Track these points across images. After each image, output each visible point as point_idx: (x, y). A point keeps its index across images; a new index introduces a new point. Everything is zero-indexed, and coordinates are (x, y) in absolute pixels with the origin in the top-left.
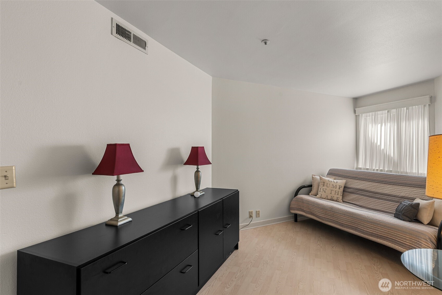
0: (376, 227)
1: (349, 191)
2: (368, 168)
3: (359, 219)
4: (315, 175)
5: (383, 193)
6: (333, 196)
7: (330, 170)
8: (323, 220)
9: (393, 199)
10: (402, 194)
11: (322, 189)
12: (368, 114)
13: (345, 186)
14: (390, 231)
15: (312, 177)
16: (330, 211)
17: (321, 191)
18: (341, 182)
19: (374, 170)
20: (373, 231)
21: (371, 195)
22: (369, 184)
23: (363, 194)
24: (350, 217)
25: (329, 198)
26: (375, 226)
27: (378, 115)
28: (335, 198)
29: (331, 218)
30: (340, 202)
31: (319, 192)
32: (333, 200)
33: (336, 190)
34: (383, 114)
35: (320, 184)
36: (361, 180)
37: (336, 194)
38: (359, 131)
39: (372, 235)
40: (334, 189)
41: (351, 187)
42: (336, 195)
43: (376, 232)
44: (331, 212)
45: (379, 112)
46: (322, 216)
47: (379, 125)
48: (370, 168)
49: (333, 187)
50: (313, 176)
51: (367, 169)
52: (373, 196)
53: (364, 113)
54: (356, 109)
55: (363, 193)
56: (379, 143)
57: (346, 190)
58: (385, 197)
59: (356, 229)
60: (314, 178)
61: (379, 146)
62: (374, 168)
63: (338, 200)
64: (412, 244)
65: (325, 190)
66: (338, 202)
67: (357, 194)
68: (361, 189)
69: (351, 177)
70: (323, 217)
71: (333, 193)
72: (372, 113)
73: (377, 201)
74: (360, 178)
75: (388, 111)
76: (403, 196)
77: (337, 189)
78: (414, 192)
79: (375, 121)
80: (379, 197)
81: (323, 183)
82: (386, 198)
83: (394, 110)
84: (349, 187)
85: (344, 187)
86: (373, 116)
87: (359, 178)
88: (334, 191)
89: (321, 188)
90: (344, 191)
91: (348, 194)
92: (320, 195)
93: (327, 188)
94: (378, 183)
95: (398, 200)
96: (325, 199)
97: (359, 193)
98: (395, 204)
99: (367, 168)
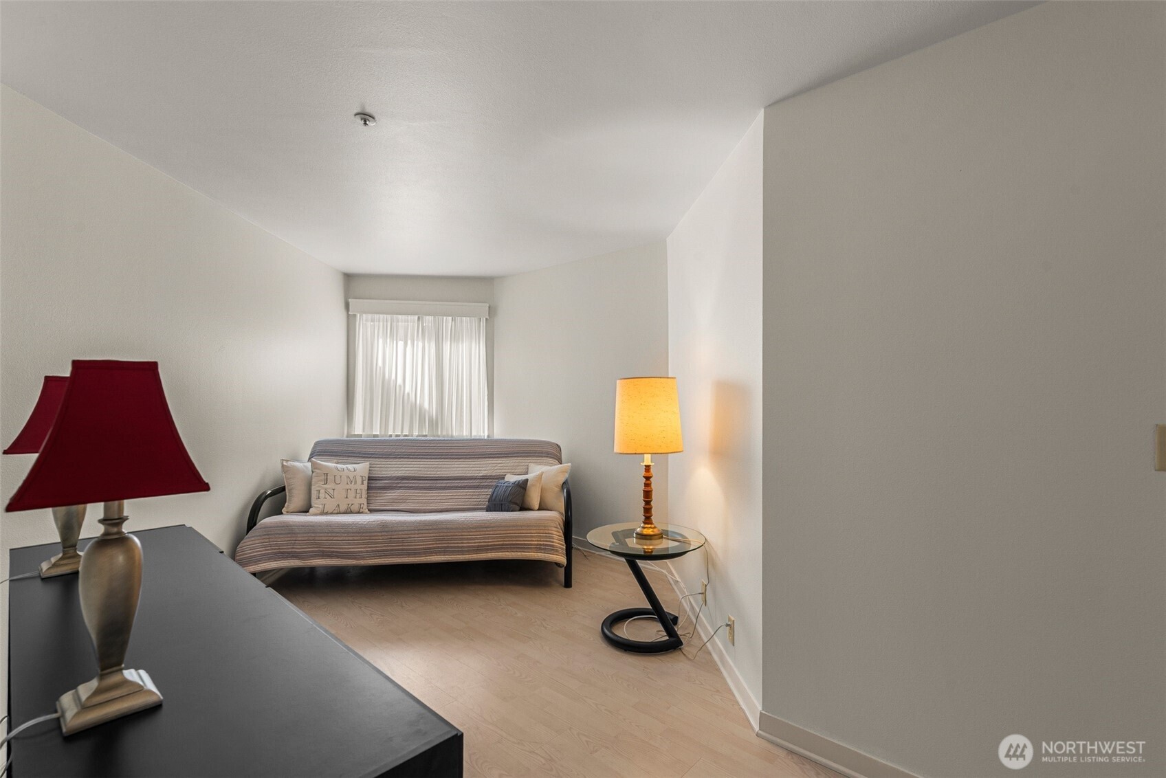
0: (484, 533)
1: (381, 485)
2: (378, 433)
3: (452, 529)
4: (287, 461)
5: (451, 477)
6: (351, 503)
7: (317, 444)
8: (363, 558)
9: (472, 484)
10: (482, 473)
11: (322, 491)
12: (376, 316)
13: (369, 477)
14: (508, 532)
15: (283, 466)
16: (381, 532)
17: (322, 495)
18: (361, 468)
19: (391, 436)
20: (480, 542)
21: (428, 485)
22: (422, 463)
23: (411, 485)
24: (431, 532)
25: (343, 508)
26: (481, 533)
27: (398, 321)
28: (355, 508)
29: (385, 546)
30: (366, 513)
31: (314, 501)
32: (352, 512)
33: (356, 487)
34: (407, 322)
35: (314, 481)
36: (403, 458)
37: (358, 496)
38: (355, 351)
39: (479, 549)
40: (352, 486)
41: (382, 477)
42: (358, 499)
43: (486, 542)
44: (383, 534)
45: (400, 317)
46: (360, 550)
47: (401, 344)
48: (383, 433)
49: (349, 483)
50: (285, 463)
51: (375, 436)
52: (432, 485)
53: (365, 313)
54: (350, 300)
55: (411, 483)
56: (400, 381)
57: (374, 484)
58: (456, 483)
59: (444, 551)
60: (287, 467)
61: (400, 386)
62: (390, 433)
63: (361, 510)
64: (541, 541)
65: (331, 492)
66: (362, 513)
67: (400, 488)
68: (407, 476)
69: (380, 455)
70: (362, 552)
71: (351, 494)
72: (385, 316)
73: (442, 493)
74: (401, 455)
75: (419, 318)
76: (485, 476)
77: (359, 486)
78: (500, 465)
79: (393, 334)
80: (445, 485)
81: (323, 477)
82: (457, 485)
83: (430, 318)
84: (379, 477)
85: (369, 480)
86: (387, 322)
87: (398, 455)
88: (353, 491)
89: (318, 489)
90: (369, 488)
91: (377, 493)
92: (320, 506)
93: (336, 487)
94: (438, 458)
95: (478, 484)
96: (332, 513)
97: (404, 485)
98: (474, 492)
99: (374, 433)
